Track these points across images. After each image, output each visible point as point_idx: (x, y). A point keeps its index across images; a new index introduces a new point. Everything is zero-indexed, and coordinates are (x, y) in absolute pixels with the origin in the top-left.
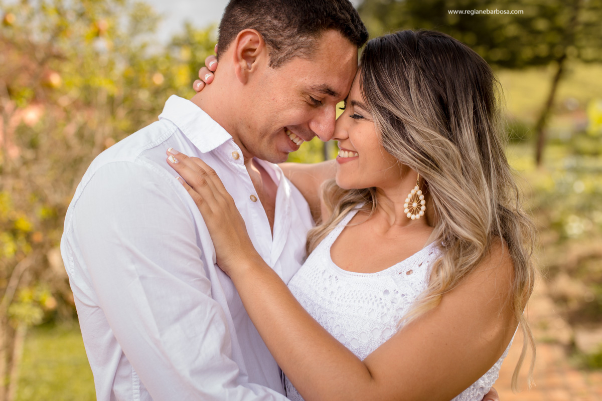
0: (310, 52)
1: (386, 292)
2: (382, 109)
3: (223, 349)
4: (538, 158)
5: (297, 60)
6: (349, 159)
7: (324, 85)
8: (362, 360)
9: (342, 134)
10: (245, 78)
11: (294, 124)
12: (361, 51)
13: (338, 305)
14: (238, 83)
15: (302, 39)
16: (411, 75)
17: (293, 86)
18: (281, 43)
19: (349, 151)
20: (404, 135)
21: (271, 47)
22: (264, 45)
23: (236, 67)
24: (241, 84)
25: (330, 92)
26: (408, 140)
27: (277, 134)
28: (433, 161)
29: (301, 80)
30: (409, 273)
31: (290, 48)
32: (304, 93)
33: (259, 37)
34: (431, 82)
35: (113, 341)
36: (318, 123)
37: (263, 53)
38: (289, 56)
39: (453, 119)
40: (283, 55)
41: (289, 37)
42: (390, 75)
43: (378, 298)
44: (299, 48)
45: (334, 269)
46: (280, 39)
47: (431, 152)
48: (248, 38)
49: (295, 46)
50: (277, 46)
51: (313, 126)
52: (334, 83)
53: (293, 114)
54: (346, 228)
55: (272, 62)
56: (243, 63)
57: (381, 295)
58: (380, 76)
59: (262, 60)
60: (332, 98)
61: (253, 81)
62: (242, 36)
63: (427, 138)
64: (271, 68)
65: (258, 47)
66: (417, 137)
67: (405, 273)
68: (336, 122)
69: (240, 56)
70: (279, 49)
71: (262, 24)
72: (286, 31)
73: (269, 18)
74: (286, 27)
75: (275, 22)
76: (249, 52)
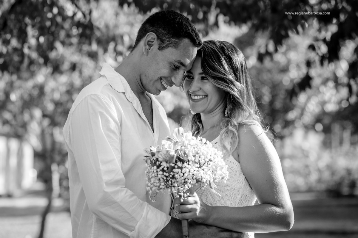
0: (176, 46)
5: (170, 48)
10: (147, 53)
11: (165, 76)
15: (174, 40)
17: (167, 59)
18: (164, 40)
21: (160, 41)
22: (157, 40)
23: (145, 48)
25: (182, 64)
29: (170, 57)
31: (168, 43)
32: (171, 63)
33: (156, 36)
36: (175, 78)
37: (156, 44)
38: (167, 46)
40: (164, 45)
44: (172, 43)
46: (164, 38)
49: (170, 42)
51: (173, 79)
53: (164, 71)
55: (159, 48)
56: (147, 47)
59: (155, 47)
60: (183, 67)
61: (150, 54)
62: (148, 35)
64: (159, 50)
65: (154, 41)
69: (146, 44)
70: (163, 42)
71: (158, 32)
72: (168, 36)
73: (161, 30)
74: (167, 34)
75: (163, 31)
76: (149, 41)
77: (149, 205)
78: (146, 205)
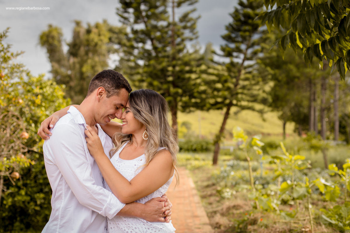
0: (118, 94)
1: (135, 165)
2: (134, 108)
3: (90, 175)
4: (215, 161)
5: (114, 96)
6: (125, 124)
7: (121, 103)
8: (129, 181)
9: (123, 117)
10: (99, 100)
11: (111, 114)
12: (129, 94)
13: (122, 169)
14: (97, 101)
15: (116, 90)
16: (143, 99)
17: (113, 103)
18: (110, 91)
19: (125, 122)
20: (140, 114)
21: (107, 92)
22: (105, 91)
23: (97, 97)
24: (98, 102)
25: (122, 105)
26: (142, 116)
27: (106, 117)
28: (148, 122)
29: (115, 102)
30: (141, 160)
31: (112, 93)
32: (115, 105)
33: (104, 90)
34: (147, 101)
35: (60, 172)
36: (118, 114)
37: (105, 94)
38: (112, 95)
39: (153, 111)
40: (110, 95)
41: (113, 90)
42: (137, 99)
43: (133, 167)
44: (115, 93)
45: (120, 160)
46: (110, 90)
47: (147, 119)
48: (101, 89)
49: (114, 92)
50: (109, 92)
51: (116, 115)
52: (123, 103)
53: (112, 111)
54: (124, 148)
55: (107, 96)
56: (99, 96)
57: (134, 166)
58: (135, 99)
59: (104, 96)
60: (122, 107)
61: (101, 101)
62: (99, 89)
63: (146, 115)
64: (107, 98)
65: (103, 92)
66: (144, 115)
67: (140, 160)
68: (122, 114)
69: (98, 94)
70: (109, 93)
71: (105, 86)
72: (112, 88)
73: (107, 84)
74: (112, 87)
75: (109, 85)
76: (100, 93)
77: (113, 194)
78: (110, 194)
